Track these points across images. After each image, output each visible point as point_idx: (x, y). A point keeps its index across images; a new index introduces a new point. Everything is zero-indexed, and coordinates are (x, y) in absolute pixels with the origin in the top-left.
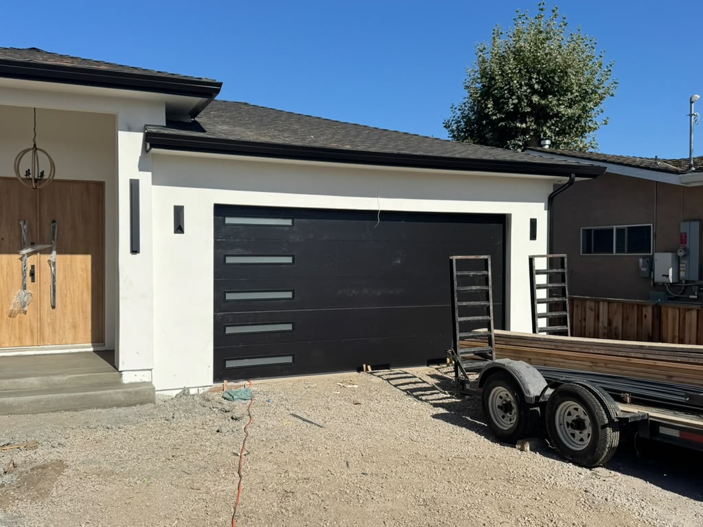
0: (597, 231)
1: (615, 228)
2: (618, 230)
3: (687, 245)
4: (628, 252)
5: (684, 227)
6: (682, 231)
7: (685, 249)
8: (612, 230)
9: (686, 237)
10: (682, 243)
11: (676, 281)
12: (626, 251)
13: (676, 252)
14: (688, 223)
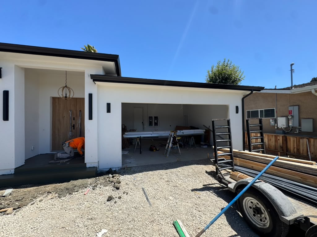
0: (252, 112)
1: (259, 110)
2: (260, 111)
3: (292, 114)
4: (265, 117)
5: (291, 108)
6: (289, 110)
7: (291, 116)
8: (258, 111)
9: (292, 111)
10: (289, 114)
11: (288, 127)
12: (264, 117)
13: (288, 117)
14: (292, 107)
